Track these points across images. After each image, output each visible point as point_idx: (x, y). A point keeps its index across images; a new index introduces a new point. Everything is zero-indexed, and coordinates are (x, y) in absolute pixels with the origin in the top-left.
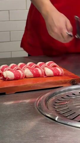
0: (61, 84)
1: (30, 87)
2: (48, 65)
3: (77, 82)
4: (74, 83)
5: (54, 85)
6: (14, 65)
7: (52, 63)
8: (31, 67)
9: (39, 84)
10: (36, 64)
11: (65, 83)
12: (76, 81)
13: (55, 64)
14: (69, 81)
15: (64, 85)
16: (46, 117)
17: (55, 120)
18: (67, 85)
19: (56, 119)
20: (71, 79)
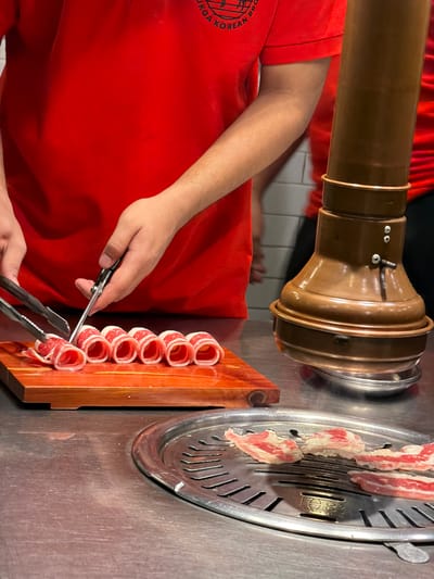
0: (217, 399)
1: (124, 397)
2: (191, 341)
3: (267, 399)
4: (258, 401)
5: (196, 399)
6: (88, 330)
7: (204, 336)
8: (138, 340)
9: (151, 390)
10: (158, 335)
11: (233, 398)
12: (265, 397)
13: (212, 341)
14: (243, 393)
15: (228, 404)
16: (149, 481)
17: (172, 492)
18: (238, 405)
19: (176, 490)
20: (249, 388)
